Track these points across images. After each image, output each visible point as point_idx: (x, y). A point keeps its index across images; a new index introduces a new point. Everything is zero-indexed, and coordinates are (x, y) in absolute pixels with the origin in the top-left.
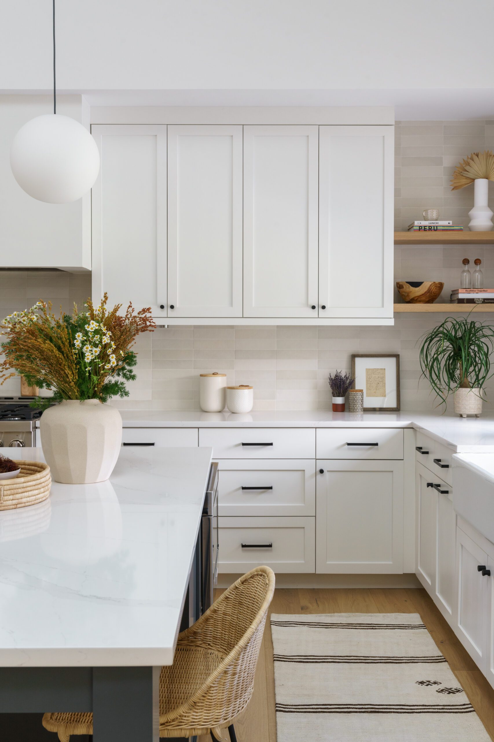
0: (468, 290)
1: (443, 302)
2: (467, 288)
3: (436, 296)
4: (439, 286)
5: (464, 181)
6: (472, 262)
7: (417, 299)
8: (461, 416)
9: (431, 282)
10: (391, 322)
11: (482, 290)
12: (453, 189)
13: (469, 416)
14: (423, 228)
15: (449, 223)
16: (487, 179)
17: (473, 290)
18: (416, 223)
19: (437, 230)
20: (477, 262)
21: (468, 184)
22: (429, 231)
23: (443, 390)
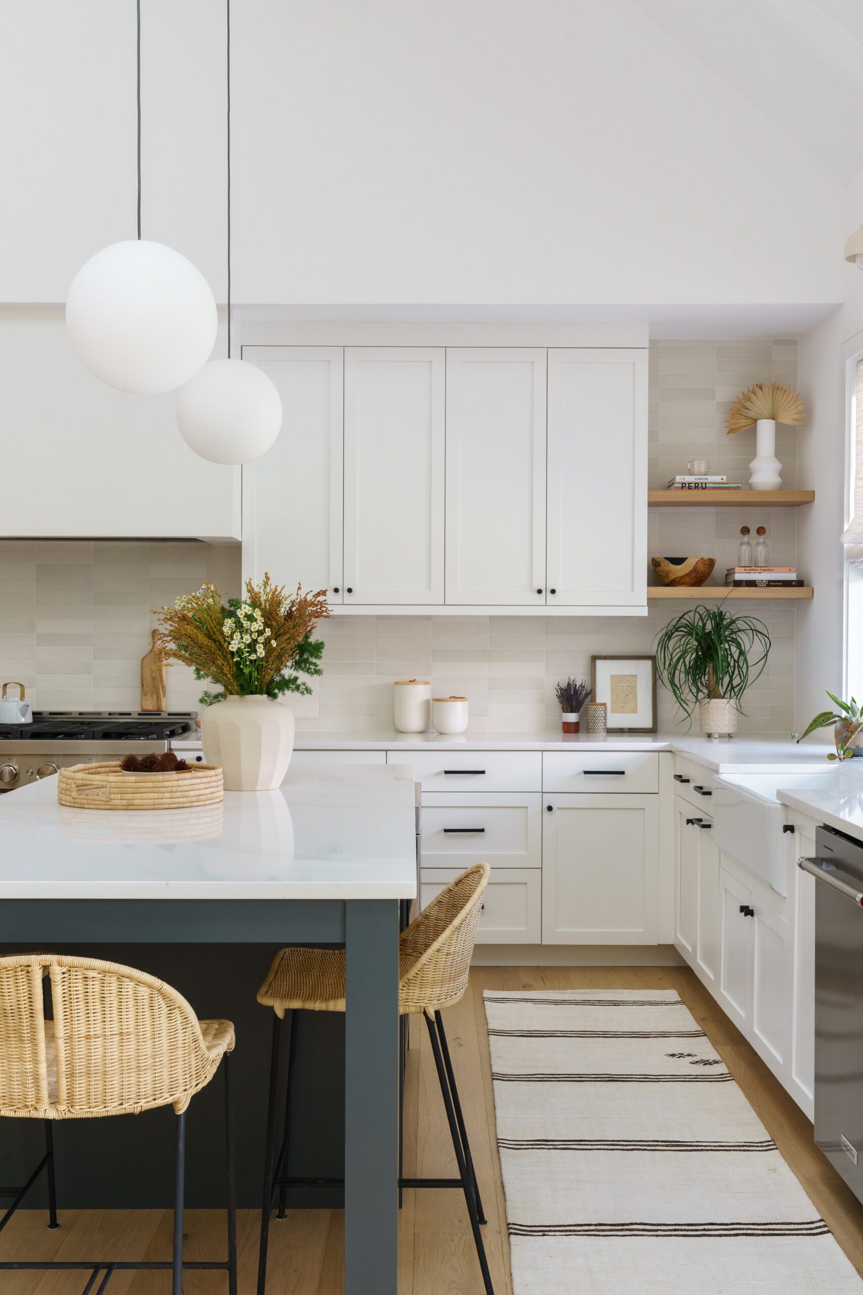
0: (747, 568)
1: (716, 584)
2: (747, 566)
3: (704, 576)
4: (709, 563)
5: (743, 422)
6: (753, 531)
7: (679, 581)
8: (709, 736)
9: (697, 558)
10: (644, 612)
11: (766, 568)
12: (729, 432)
13: (721, 736)
14: (687, 485)
15: (722, 479)
16: (773, 419)
17: (754, 568)
18: (679, 479)
19: (705, 488)
20: (761, 531)
21: (748, 426)
22: (695, 489)
23: (688, 702)
